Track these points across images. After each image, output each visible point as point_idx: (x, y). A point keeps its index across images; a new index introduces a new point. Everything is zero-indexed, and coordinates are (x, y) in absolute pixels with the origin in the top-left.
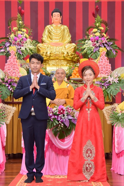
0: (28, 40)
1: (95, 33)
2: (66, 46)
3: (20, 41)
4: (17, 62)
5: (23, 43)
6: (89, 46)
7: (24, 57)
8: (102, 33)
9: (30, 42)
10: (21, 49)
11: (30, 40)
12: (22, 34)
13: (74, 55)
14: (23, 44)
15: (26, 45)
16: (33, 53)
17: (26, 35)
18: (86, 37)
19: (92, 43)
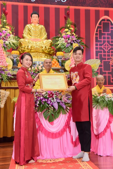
0: (12, 36)
1: (66, 32)
2: (44, 42)
3: (5, 36)
4: (4, 53)
5: (7, 37)
6: (62, 42)
7: (8, 50)
8: (72, 32)
9: (13, 38)
10: (5, 43)
11: (13, 36)
12: (6, 31)
13: (51, 49)
14: (7, 39)
15: (10, 39)
16: (15, 46)
17: (9, 31)
18: (60, 35)
19: (64, 40)
